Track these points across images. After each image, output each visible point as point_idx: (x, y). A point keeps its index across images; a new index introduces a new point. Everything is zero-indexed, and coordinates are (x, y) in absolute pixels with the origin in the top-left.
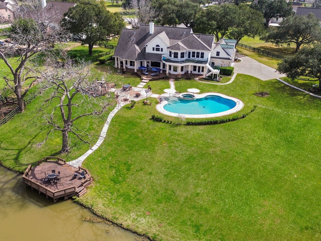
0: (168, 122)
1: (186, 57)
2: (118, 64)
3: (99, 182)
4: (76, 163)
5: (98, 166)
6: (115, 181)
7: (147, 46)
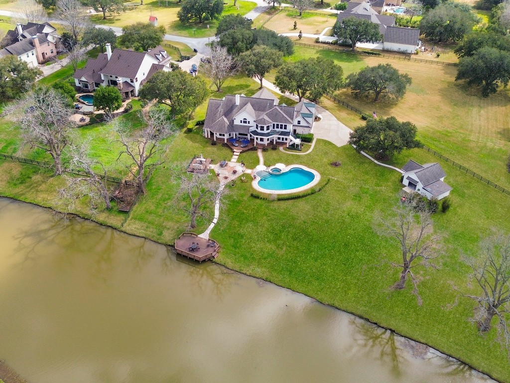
0: (264, 199)
1: (271, 128)
2: (208, 134)
3: (224, 248)
4: (205, 236)
5: (220, 237)
6: (235, 247)
7: (235, 119)
